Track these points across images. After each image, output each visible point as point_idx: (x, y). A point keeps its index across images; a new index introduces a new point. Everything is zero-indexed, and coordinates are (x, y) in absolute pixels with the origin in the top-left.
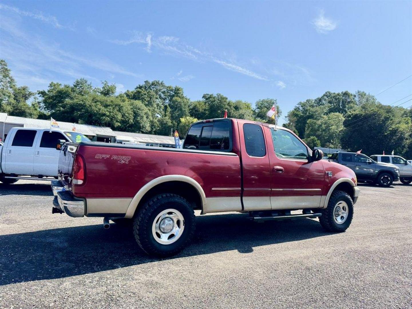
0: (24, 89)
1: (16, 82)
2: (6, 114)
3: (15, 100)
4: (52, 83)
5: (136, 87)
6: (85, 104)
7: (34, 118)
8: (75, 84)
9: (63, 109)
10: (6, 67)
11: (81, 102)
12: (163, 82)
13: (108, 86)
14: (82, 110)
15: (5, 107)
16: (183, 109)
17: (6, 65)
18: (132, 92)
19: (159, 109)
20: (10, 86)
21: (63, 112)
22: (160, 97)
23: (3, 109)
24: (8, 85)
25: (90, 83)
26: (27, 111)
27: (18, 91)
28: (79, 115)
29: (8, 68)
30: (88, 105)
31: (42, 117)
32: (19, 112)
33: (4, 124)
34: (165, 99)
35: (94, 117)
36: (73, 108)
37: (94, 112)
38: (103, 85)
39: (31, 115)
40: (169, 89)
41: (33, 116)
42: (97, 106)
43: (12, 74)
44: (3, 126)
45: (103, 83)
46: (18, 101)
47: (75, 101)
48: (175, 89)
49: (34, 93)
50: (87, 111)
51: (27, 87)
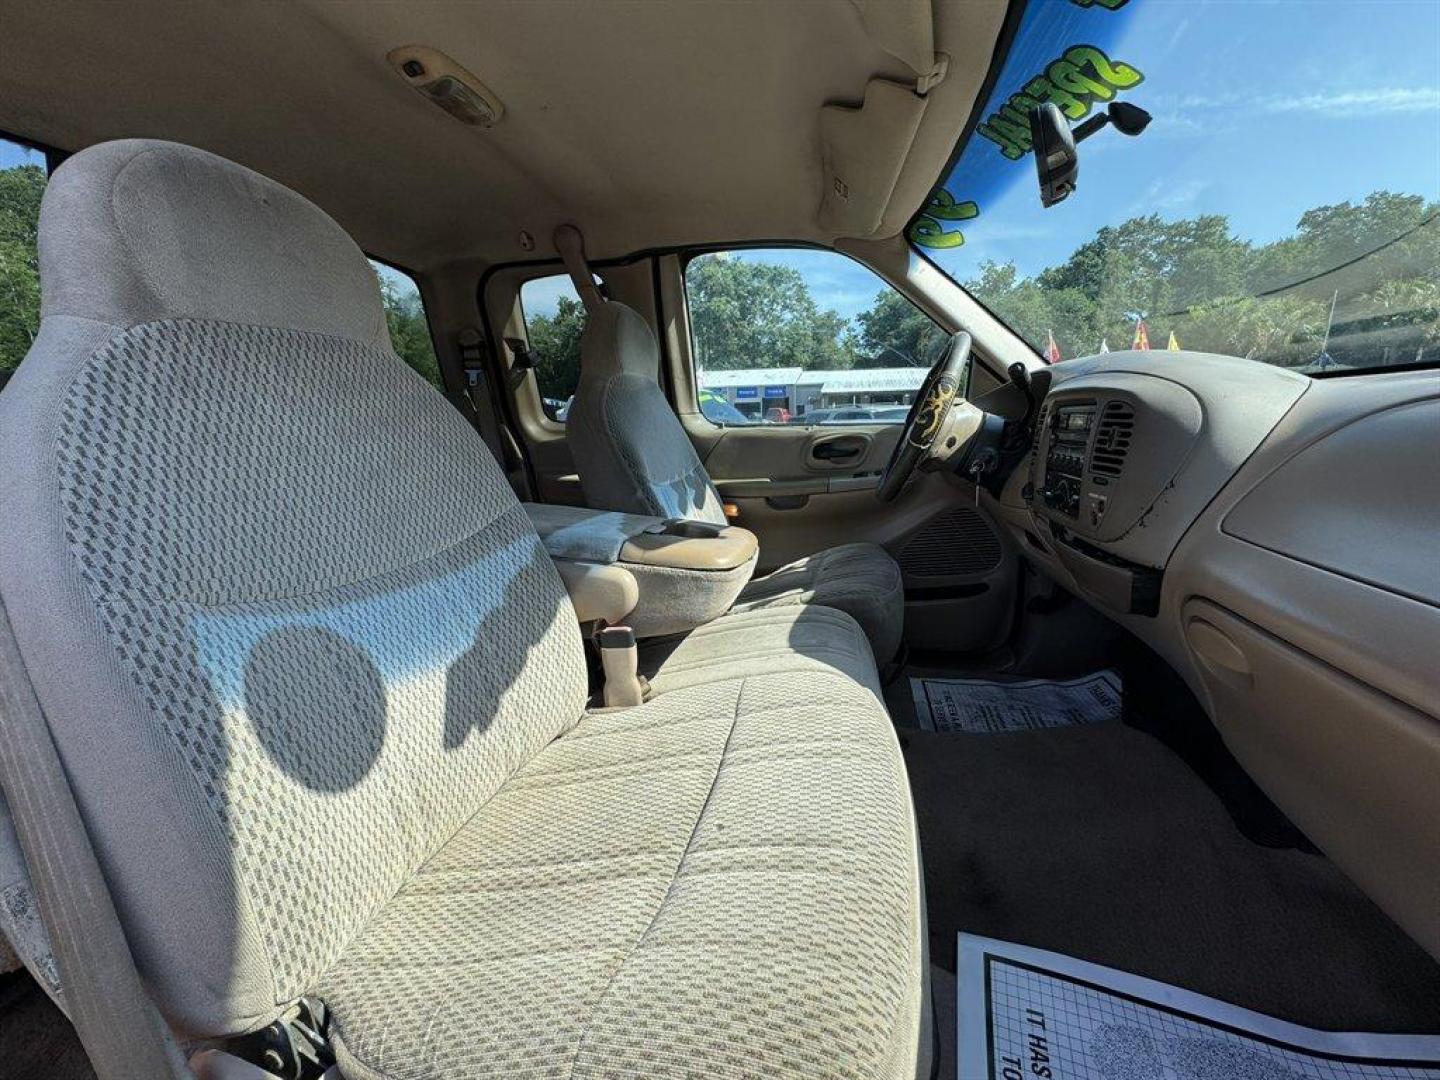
1: (816, 307)
2: (801, 369)
3: (814, 340)
4: (882, 292)
5: (1073, 253)
9: (897, 342)
10: (800, 283)
12: (1156, 215)
13: (996, 271)
15: (798, 357)
16: (1218, 279)
18: (1057, 271)
19: (1137, 298)
20: (807, 315)
21: (897, 348)
22: (1145, 260)
23: (797, 361)
24: (805, 314)
26: (834, 356)
27: (819, 323)
29: (803, 282)
31: (863, 363)
34: (1158, 266)
38: (983, 273)
40: (1173, 232)
41: (844, 364)
43: (810, 294)
44: (793, 391)
45: (983, 268)
46: (820, 342)
48: (1198, 224)
49: (845, 321)
51: (834, 312)
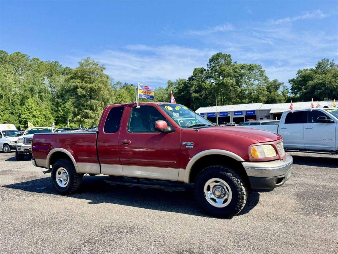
0: (274, 82)
1: (269, 78)
2: (262, 103)
3: (268, 91)
4: (299, 70)
6: (325, 82)
7: (283, 103)
8: (317, 66)
9: (306, 91)
10: (261, 70)
11: (321, 81)
14: (322, 88)
15: (261, 99)
17: (261, 68)
20: (265, 82)
21: (306, 93)
23: (260, 100)
25: (333, 61)
26: (277, 98)
28: (319, 93)
29: (263, 69)
30: (328, 83)
32: (272, 100)
33: (259, 111)
35: (334, 92)
36: (314, 88)
37: (333, 87)
39: (280, 101)
41: (281, 101)
42: (336, 81)
44: (258, 112)
46: (270, 92)
47: (316, 81)
49: (282, 83)
50: (327, 88)
51: (277, 80)
